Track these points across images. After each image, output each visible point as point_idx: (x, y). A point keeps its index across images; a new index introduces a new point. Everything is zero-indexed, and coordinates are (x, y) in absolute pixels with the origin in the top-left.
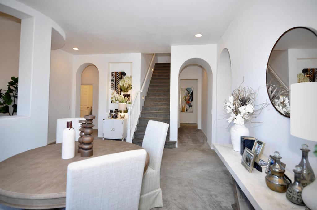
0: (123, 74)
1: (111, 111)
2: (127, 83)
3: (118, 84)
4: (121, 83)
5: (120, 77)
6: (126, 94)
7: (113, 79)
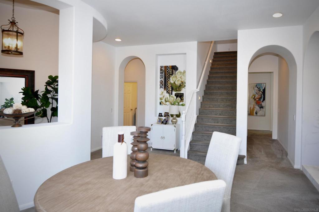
0: (174, 68)
1: (160, 115)
2: (179, 80)
3: (168, 82)
4: (172, 80)
5: (171, 72)
6: (178, 94)
7: (162, 75)
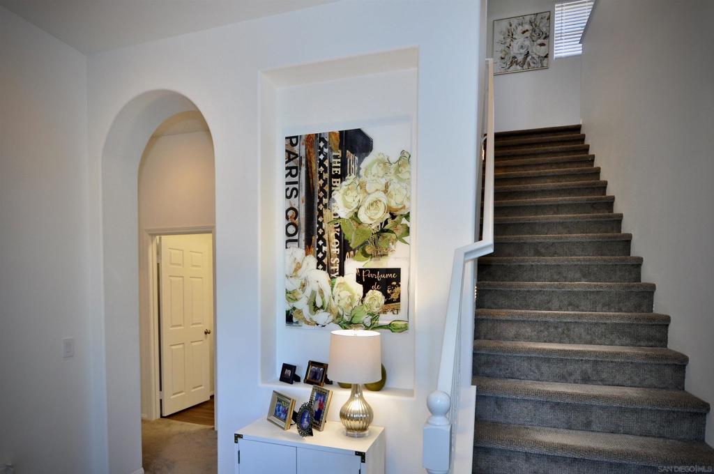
0: (354, 143)
1: (288, 372)
2: (377, 201)
3: (326, 213)
4: (343, 201)
5: (337, 162)
6: (374, 271)
7: (296, 179)
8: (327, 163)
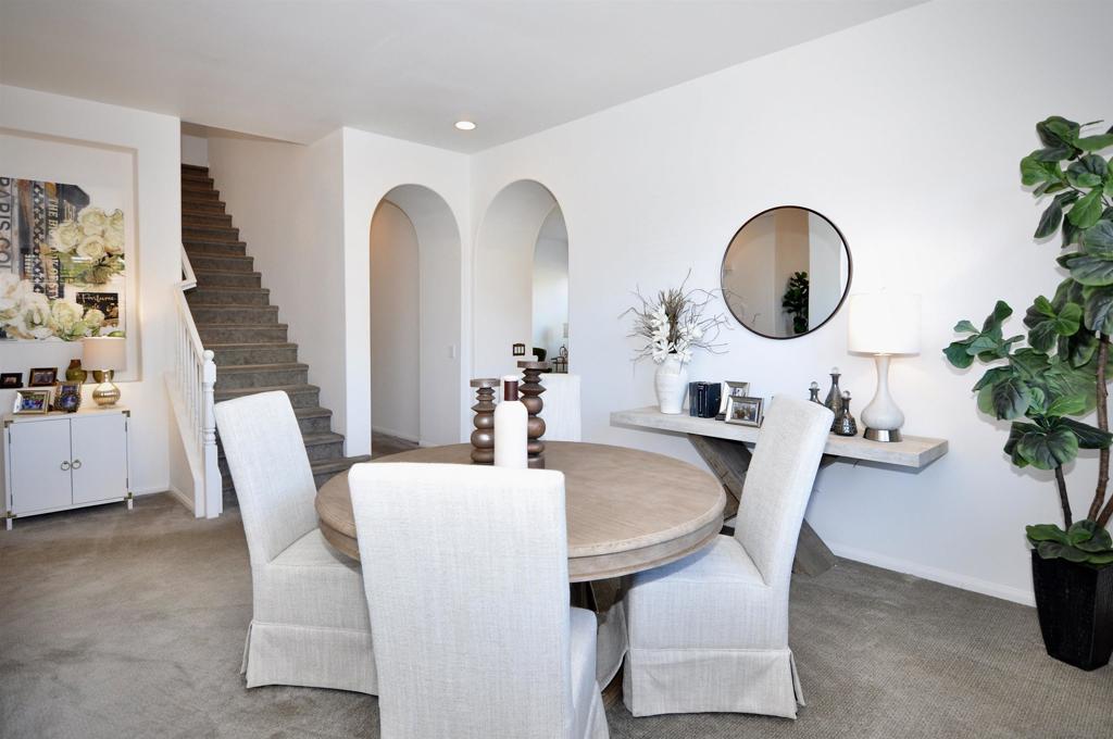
0: (72, 195)
2: (94, 243)
3: (42, 245)
4: (60, 239)
5: (53, 207)
6: (92, 295)
7: (8, 214)
8: (43, 206)
